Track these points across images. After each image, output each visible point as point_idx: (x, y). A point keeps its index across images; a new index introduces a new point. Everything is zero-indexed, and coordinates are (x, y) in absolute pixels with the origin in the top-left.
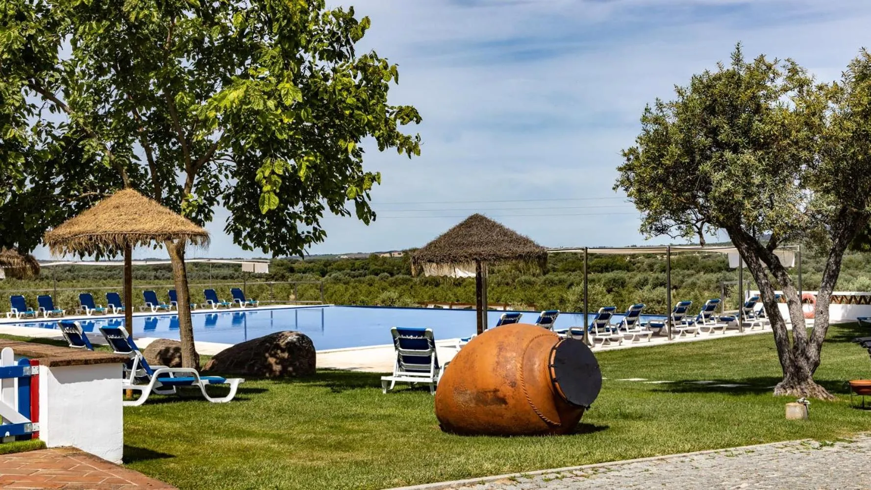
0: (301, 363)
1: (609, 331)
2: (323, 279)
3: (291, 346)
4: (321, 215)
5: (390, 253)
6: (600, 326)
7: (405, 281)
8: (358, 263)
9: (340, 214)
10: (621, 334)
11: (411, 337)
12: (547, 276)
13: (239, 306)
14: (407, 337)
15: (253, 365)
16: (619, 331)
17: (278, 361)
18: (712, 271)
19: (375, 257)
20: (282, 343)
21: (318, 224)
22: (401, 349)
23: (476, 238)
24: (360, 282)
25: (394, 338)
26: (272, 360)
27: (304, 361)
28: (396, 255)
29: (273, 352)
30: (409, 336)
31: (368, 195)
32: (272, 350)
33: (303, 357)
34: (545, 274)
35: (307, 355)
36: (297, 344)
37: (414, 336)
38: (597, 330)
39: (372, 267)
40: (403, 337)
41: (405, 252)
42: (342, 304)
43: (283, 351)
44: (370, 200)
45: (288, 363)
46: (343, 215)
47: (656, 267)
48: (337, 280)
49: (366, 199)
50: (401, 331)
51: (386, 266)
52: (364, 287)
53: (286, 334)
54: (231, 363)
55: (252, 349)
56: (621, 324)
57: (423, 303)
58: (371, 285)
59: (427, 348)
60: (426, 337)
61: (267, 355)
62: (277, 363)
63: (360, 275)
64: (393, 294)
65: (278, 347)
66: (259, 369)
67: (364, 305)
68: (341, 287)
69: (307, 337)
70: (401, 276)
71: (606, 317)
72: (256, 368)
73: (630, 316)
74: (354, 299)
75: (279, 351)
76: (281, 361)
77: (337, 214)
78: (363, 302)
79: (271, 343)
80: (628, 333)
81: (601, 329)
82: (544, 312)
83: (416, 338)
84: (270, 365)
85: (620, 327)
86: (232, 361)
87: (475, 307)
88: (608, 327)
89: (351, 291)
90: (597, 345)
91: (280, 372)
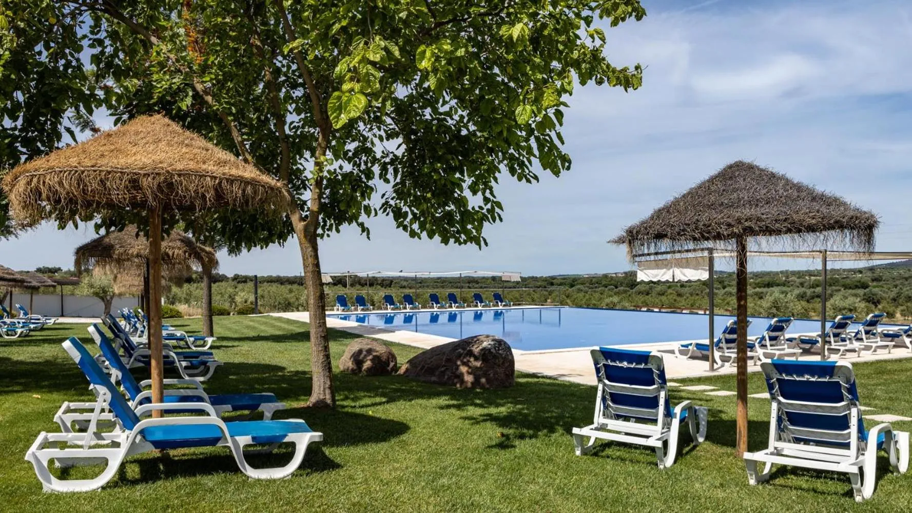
0: (496, 373)
1: (845, 341)
2: (570, 290)
3: (486, 355)
4: (496, 179)
5: (616, 274)
6: (836, 335)
7: (625, 292)
8: (594, 280)
9: (524, 180)
10: (856, 345)
11: (625, 364)
12: (726, 289)
13: (498, 306)
14: (618, 364)
15: (443, 373)
16: (854, 342)
17: (470, 370)
18: (850, 288)
19: (605, 276)
20: (476, 349)
21: (492, 193)
22: (607, 382)
23: (745, 195)
24: (595, 292)
25: (596, 363)
26: (464, 369)
27: (500, 370)
28: (620, 275)
29: (465, 360)
30: (621, 361)
31: (559, 136)
32: (464, 357)
33: (499, 366)
34: (724, 288)
35: (503, 363)
36: (493, 350)
37: (629, 363)
38: (832, 339)
39: (604, 283)
40: (610, 363)
41: (625, 273)
42: (581, 307)
43: (476, 359)
44: (563, 143)
45: (481, 373)
46: (528, 181)
47: (806, 284)
48: (580, 290)
49: (557, 142)
50: (608, 354)
51: (613, 282)
52: (597, 295)
53: (482, 338)
54: (422, 369)
55: (444, 353)
56: (857, 333)
57: (638, 307)
58: (602, 294)
59: (652, 383)
60: (649, 366)
61: (459, 363)
62: (469, 373)
63: (596, 287)
64: (615, 299)
65: (471, 354)
66: (449, 378)
67: (595, 307)
68: (581, 295)
69: (505, 343)
70: (622, 288)
71: (842, 326)
72: (446, 377)
73: (867, 326)
74: (589, 302)
75: (472, 359)
76: (473, 371)
77: (520, 179)
78: (594, 305)
79: (464, 349)
80: (866, 343)
81: (836, 339)
82: (776, 319)
83: (633, 366)
84: (462, 374)
85: (855, 336)
86: (423, 367)
87: (708, 312)
88: (843, 336)
89: (587, 297)
90: (832, 356)
91: (472, 383)
